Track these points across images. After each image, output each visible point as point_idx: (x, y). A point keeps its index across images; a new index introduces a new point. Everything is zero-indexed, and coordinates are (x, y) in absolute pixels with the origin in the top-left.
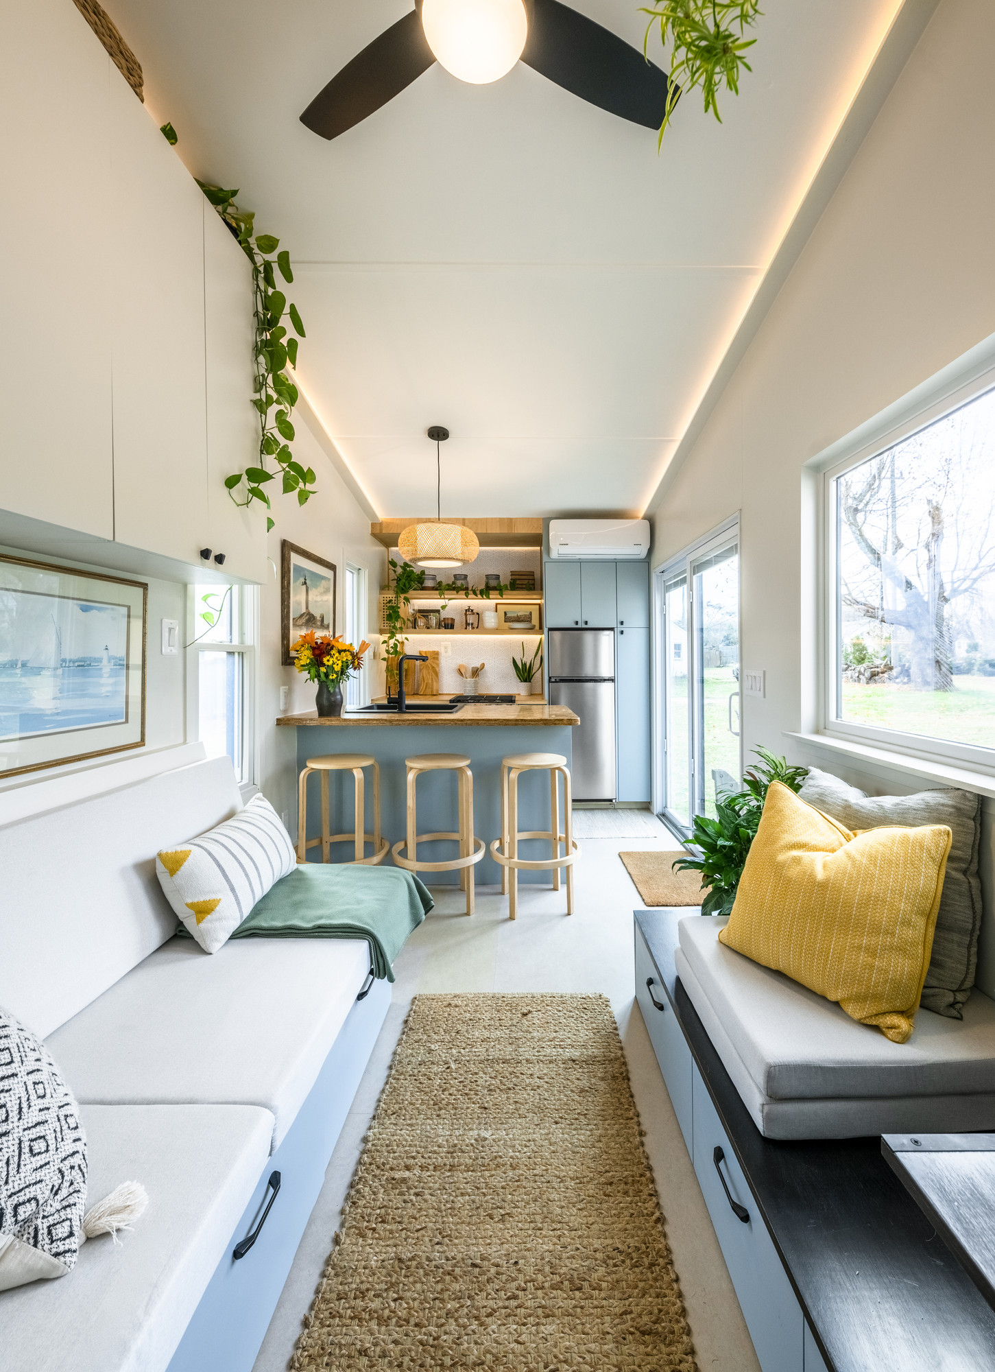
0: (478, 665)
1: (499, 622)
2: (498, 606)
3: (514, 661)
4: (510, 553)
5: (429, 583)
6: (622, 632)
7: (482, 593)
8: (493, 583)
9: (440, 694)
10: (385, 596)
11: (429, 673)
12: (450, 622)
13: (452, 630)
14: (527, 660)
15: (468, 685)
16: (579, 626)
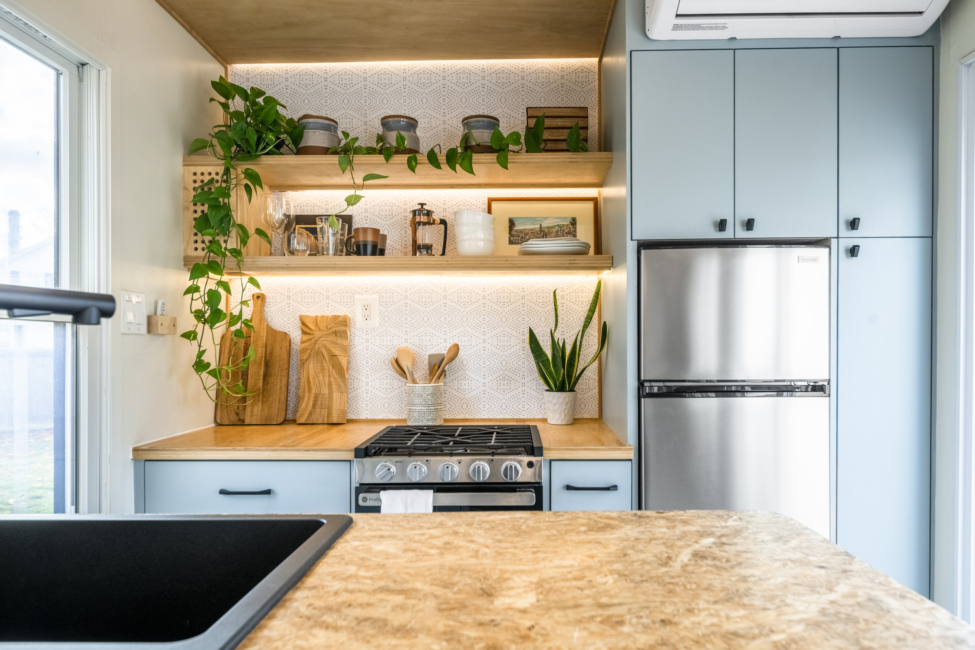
0: (442, 349)
1: (495, 241)
2: (494, 205)
3: (533, 340)
4: (523, 75)
5: (315, 138)
6: (853, 251)
7: (452, 158)
8: (482, 136)
9: (350, 421)
10: (199, 169)
11: (323, 369)
12: (370, 238)
13: (377, 259)
14: (567, 336)
15: (417, 401)
16: (728, 234)
